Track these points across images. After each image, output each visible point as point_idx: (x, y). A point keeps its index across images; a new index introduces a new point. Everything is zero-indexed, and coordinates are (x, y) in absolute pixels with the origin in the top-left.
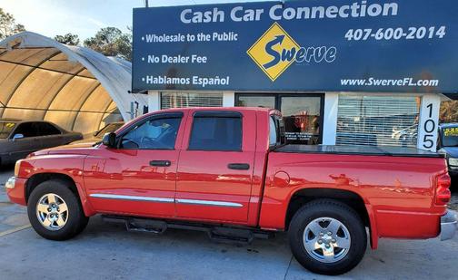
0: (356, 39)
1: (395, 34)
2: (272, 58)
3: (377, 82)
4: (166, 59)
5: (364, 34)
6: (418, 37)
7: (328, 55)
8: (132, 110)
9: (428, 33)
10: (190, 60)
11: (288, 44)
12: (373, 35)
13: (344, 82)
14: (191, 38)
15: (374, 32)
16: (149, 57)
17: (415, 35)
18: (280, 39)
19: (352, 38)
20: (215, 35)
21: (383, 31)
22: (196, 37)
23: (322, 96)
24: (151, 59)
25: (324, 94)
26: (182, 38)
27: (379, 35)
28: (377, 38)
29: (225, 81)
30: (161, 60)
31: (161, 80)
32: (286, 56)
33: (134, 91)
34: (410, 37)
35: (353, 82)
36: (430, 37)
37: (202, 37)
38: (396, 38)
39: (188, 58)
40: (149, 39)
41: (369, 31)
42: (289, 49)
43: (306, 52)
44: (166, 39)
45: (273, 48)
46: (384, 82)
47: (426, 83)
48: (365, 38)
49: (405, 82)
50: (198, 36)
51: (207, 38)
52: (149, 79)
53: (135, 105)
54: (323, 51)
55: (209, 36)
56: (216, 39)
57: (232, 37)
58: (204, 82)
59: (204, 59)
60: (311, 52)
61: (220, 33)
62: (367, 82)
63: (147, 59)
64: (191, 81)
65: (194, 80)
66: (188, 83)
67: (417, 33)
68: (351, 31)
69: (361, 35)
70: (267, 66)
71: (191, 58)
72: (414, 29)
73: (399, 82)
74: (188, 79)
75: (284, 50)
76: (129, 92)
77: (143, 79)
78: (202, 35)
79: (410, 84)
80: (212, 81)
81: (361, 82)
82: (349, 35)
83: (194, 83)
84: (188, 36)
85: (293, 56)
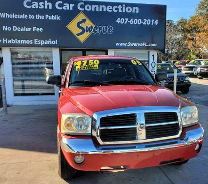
0: (122, 23)
1: (138, 22)
2: (81, 31)
3: (132, 45)
4: (16, 29)
5: (125, 21)
6: (148, 24)
7: (109, 30)
9: (151, 22)
10: (32, 30)
11: (88, 24)
12: (129, 22)
13: (117, 44)
14: (32, 17)
15: (129, 20)
16: (4, 27)
17: (146, 23)
18: (84, 21)
19: (120, 23)
20: (47, 16)
21: (133, 20)
22: (35, 17)
24: (6, 28)
25: (107, 50)
26: (25, 17)
27: (131, 22)
29: (55, 42)
30: (12, 29)
31: (13, 41)
32: (88, 30)
34: (144, 23)
35: (121, 44)
36: (152, 24)
38: (139, 24)
39: (30, 29)
40: (3, 15)
41: (127, 19)
42: (89, 26)
43: (98, 28)
44: (14, 16)
45: (81, 25)
46: (135, 45)
47: (152, 45)
48: (125, 23)
49: (144, 44)
50: (36, 16)
51: (42, 17)
52: (5, 41)
54: (106, 28)
55: (43, 17)
56: (48, 18)
57: (58, 18)
58: (42, 43)
59: (41, 30)
60: (100, 28)
61: (50, 15)
62: (128, 44)
63: (2, 28)
64: (33, 42)
65: (35, 41)
66: (32, 43)
67: (147, 22)
68: (119, 19)
69: (123, 21)
70: (79, 35)
71: (32, 28)
72: (145, 20)
73: (141, 45)
74: (31, 41)
75: (87, 27)
78: (39, 16)
79: (146, 46)
80: (47, 42)
81: (125, 44)
82: (118, 21)
83: (35, 43)
84: (30, 16)
85: (91, 30)
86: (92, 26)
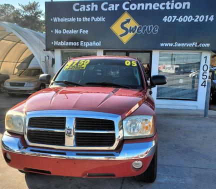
0: (169, 21)
1: (188, 19)
2: (124, 31)
3: (179, 45)
4: (65, 32)
5: (173, 18)
6: (200, 21)
7: (154, 30)
8: (46, 60)
9: (205, 19)
10: (79, 32)
11: (133, 24)
12: (177, 19)
13: (162, 45)
14: (79, 20)
15: (178, 18)
16: (56, 30)
17: (198, 19)
19: (167, 21)
20: (93, 18)
21: (183, 17)
22: (82, 19)
23: (151, 52)
24: (57, 31)
25: (152, 51)
26: (74, 20)
27: (180, 20)
28: (180, 21)
29: (99, 44)
30: (62, 32)
31: (62, 44)
32: (132, 30)
33: (47, 49)
34: (196, 21)
35: (167, 45)
36: (206, 21)
37: (85, 19)
38: (189, 21)
39: (77, 31)
40: (55, 20)
41: (175, 17)
42: (133, 26)
43: (143, 28)
44: (65, 20)
46: (183, 45)
47: (204, 45)
48: (173, 21)
49: (193, 44)
50: (83, 18)
52: (56, 43)
53: (47, 58)
54: (151, 28)
55: (89, 19)
57: (102, 19)
58: (87, 44)
59: (87, 32)
60: (145, 28)
61: (96, 17)
62: (174, 44)
63: (54, 31)
65: (81, 43)
66: (78, 45)
67: (200, 18)
68: (166, 17)
69: (171, 19)
71: (79, 31)
72: (198, 17)
73: (190, 45)
74: (78, 43)
75: (131, 27)
76: (44, 50)
77: (52, 43)
79: (196, 46)
80: (91, 44)
81: (171, 45)
82: (165, 19)
83: (81, 45)
84: (78, 18)
85: (135, 30)
86: (136, 27)
